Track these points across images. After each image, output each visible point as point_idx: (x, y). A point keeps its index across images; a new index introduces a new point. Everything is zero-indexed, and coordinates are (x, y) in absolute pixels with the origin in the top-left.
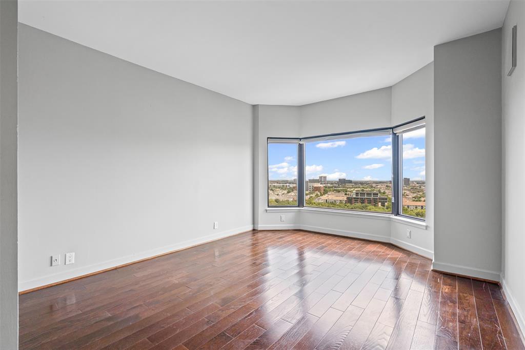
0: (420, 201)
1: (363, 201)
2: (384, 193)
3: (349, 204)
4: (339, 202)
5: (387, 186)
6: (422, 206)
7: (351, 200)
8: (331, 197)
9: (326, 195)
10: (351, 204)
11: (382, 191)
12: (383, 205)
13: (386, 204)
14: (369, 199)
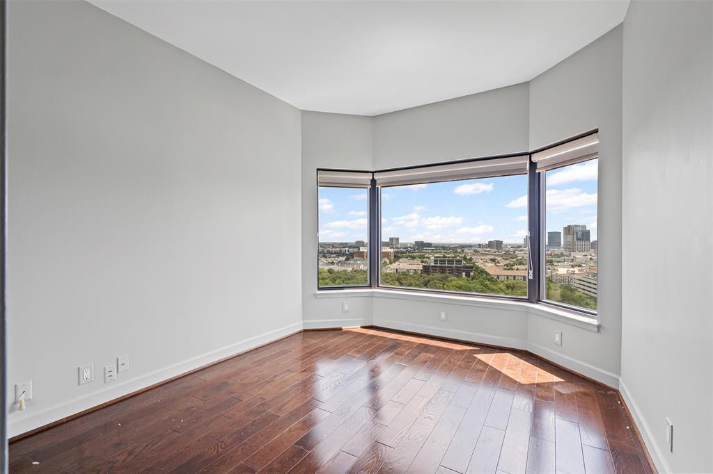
0: (512, 269)
1: (443, 270)
2: (471, 259)
3: (425, 275)
4: (413, 271)
5: (475, 251)
6: (514, 277)
7: (428, 269)
8: (403, 265)
9: (397, 263)
10: (428, 274)
11: (468, 257)
12: (468, 275)
13: (472, 274)
14: (450, 267)
